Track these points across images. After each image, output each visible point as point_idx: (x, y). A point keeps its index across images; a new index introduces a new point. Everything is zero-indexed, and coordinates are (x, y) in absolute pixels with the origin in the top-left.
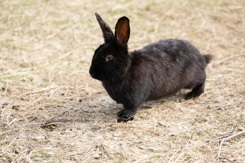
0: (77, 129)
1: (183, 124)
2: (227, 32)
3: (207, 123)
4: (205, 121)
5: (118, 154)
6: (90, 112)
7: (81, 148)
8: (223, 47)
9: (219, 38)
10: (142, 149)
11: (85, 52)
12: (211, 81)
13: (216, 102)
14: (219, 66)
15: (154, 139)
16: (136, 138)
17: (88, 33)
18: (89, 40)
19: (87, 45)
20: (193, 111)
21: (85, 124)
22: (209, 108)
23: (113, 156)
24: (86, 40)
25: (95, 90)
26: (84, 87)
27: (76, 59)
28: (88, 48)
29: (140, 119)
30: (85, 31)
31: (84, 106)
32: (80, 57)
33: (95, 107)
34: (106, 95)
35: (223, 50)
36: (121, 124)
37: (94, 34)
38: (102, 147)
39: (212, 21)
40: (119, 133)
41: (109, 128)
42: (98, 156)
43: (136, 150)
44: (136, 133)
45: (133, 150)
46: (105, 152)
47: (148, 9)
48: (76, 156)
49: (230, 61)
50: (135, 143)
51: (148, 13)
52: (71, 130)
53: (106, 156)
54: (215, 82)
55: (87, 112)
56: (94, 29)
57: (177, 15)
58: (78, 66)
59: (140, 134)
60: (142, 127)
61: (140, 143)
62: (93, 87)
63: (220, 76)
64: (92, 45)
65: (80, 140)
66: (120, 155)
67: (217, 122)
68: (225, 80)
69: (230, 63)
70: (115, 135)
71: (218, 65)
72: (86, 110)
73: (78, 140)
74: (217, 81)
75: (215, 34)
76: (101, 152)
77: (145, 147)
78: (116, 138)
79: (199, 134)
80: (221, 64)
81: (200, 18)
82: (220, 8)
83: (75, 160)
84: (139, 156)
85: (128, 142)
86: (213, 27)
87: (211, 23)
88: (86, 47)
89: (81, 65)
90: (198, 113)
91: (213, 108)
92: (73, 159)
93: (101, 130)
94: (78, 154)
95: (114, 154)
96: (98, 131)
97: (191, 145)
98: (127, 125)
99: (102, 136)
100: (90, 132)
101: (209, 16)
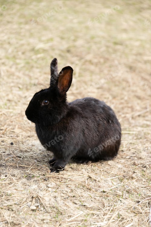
0: (12, 176)
1: (112, 179)
2: (142, 83)
3: (134, 181)
4: (132, 178)
5: (54, 208)
6: (22, 157)
7: (17, 197)
8: (139, 98)
9: (134, 88)
10: (76, 204)
11: (12, 90)
12: (133, 134)
13: (140, 158)
14: (138, 118)
15: (86, 194)
16: (70, 191)
17: (13, 70)
18: (15, 77)
19: (13, 82)
20: (120, 166)
21: (19, 171)
22: (134, 164)
23: (50, 210)
24: (11, 77)
25: (24, 132)
26: (13, 129)
27: (4, 97)
28: (14, 86)
29: (70, 169)
30: (11, 67)
31: (16, 150)
32: (8, 95)
33: (26, 151)
34: (35, 140)
35: (139, 101)
36: (54, 174)
37: (19, 71)
38: (38, 199)
39: (128, 70)
40: (52, 184)
41: (43, 177)
42: (35, 208)
43: (71, 204)
44: (68, 186)
45: (67, 204)
46: (41, 204)
47: (68, 51)
48: (14, 206)
49: (147, 114)
50: (69, 196)
51: (68, 55)
52: (6, 176)
53: (42, 209)
54: (136, 136)
55: (19, 157)
56: (19, 66)
57: (95, 61)
58: (6, 105)
59: (73, 187)
60: (73, 179)
61: (74, 197)
62: (22, 129)
63: (140, 129)
64: (18, 83)
65: (16, 188)
66: (56, 209)
67: (144, 180)
68: (145, 134)
69: (147, 116)
70: (49, 185)
71: (136, 117)
72: (19, 155)
73: (13, 188)
74: (138, 134)
75: (131, 84)
76: (38, 204)
77: (79, 202)
78: (50, 189)
79: (128, 192)
80: (139, 116)
81: (117, 66)
82: (134, 57)
83: (13, 210)
84: (74, 211)
85: (62, 195)
86: (129, 76)
87: (127, 72)
88: (12, 84)
89: (8, 104)
90: (125, 169)
91: (138, 164)
92: (11, 209)
93: (35, 179)
94: (15, 204)
95: (50, 207)
96: (33, 180)
97: (122, 204)
98: (60, 176)
99: (36, 186)
100: (24, 180)
101: (125, 64)
